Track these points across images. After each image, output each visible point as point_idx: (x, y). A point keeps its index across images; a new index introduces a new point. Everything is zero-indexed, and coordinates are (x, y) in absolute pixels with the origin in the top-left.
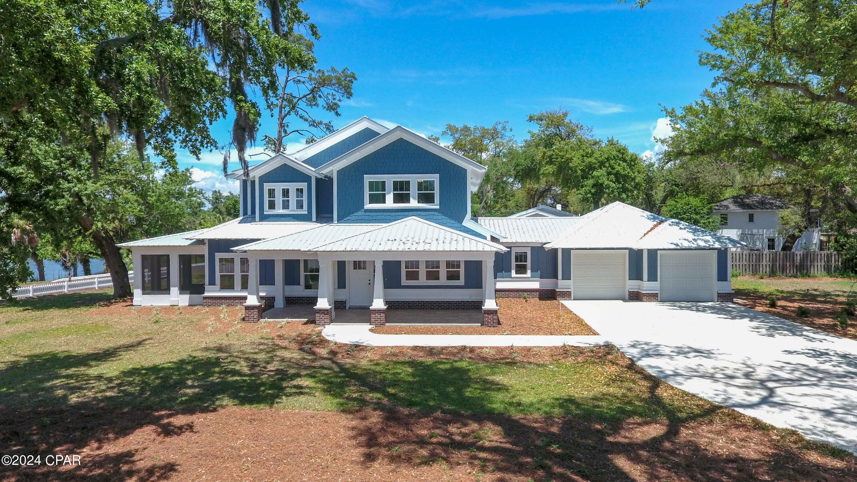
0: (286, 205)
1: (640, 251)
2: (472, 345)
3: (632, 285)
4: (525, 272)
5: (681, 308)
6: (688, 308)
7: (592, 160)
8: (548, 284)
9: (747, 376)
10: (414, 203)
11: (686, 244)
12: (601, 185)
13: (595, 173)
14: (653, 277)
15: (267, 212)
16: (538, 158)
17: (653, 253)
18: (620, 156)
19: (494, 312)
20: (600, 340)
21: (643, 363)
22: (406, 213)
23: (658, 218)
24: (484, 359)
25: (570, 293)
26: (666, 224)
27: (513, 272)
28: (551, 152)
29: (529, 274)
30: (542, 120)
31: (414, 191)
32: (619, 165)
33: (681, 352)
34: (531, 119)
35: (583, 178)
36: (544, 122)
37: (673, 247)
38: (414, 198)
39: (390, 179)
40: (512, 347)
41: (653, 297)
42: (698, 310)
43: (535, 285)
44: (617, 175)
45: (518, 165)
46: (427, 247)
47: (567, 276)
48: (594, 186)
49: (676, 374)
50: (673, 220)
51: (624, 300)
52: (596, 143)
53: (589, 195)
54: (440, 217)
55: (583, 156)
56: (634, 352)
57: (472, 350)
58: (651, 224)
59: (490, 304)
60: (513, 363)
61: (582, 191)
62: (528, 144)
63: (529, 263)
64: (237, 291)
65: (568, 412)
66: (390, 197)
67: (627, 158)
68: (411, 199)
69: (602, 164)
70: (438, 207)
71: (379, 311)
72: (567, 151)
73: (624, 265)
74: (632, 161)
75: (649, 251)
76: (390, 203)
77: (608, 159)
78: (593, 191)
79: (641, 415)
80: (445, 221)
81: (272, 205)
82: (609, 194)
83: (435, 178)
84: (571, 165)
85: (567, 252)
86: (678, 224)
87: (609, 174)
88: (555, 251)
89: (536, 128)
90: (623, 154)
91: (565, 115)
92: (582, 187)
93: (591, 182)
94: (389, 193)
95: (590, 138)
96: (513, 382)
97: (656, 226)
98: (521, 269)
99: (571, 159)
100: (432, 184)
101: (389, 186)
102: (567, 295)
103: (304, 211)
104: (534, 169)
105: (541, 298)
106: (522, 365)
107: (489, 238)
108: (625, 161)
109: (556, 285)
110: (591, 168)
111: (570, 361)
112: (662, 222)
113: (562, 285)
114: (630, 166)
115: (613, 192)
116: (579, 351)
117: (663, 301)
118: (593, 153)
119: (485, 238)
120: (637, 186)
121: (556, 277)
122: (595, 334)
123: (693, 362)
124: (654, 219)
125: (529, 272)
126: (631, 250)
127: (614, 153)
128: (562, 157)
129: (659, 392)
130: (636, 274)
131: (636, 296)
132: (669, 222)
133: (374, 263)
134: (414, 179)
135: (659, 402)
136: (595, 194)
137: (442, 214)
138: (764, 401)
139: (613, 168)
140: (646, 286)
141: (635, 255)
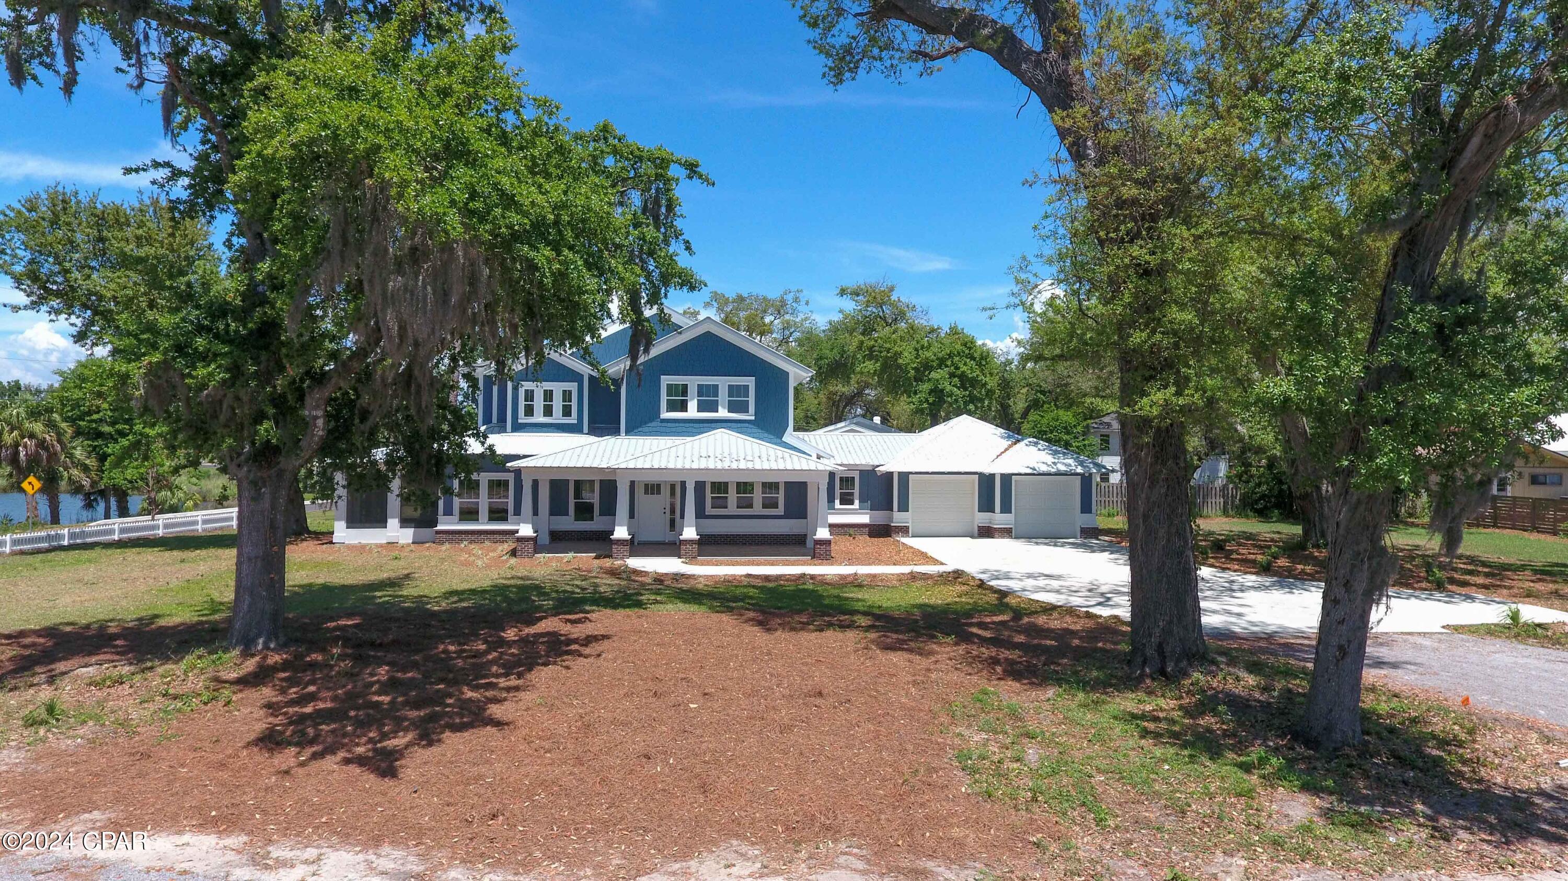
0: (548, 411)
1: (992, 476)
2: (812, 573)
3: (983, 518)
4: (852, 503)
5: (1037, 543)
6: (1046, 544)
7: (929, 354)
8: (880, 517)
9: (1090, 590)
10: (723, 413)
11: (1044, 468)
12: (942, 391)
13: (933, 375)
14: (1006, 509)
15: (522, 419)
16: (853, 348)
17: (1007, 479)
18: (967, 351)
19: (827, 543)
20: (949, 568)
21: (993, 583)
22: (713, 425)
23: (1013, 437)
24: (830, 583)
25: (907, 528)
26: (1022, 444)
27: (837, 502)
28: (872, 343)
29: (857, 504)
30: (858, 295)
31: (723, 396)
32: (965, 364)
33: (1030, 576)
34: (843, 292)
35: (916, 380)
36: (860, 298)
37: (1029, 471)
38: (723, 407)
39: (693, 382)
40: (856, 574)
41: (1007, 533)
42: (1055, 545)
43: (864, 519)
44: (962, 377)
45: (821, 358)
46: (750, 466)
47: (904, 507)
48: (931, 392)
49: (1024, 590)
50: (1031, 440)
51: (972, 537)
52: (933, 331)
53: (925, 405)
54: (755, 430)
55: (916, 350)
56: (982, 576)
57: (813, 577)
58: (1006, 443)
59: (823, 533)
60: (860, 586)
61: (915, 399)
62: (835, 329)
63: (856, 491)
64: (483, 523)
66: (693, 405)
67: (976, 355)
68: (720, 408)
69: (942, 363)
70: (753, 418)
71: (691, 542)
72: (895, 342)
73: (973, 494)
74: (982, 358)
75: (1003, 476)
76: (692, 411)
77: (950, 355)
78: (931, 400)
79: (990, 612)
80: (761, 436)
81: (529, 411)
82: (951, 404)
83: (750, 382)
84: (900, 361)
85: (904, 477)
86: (1036, 444)
87: (952, 375)
88: (890, 475)
89: (849, 305)
90: (970, 348)
91: (892, 289)
92: (915, 393)
93: (926, 387)
94: (692, 399)
95: (925, 323)
96: (866, 596)
97: (1010, 446)
98: (847, 499)
99: (901, 353)
100: (745, 389)
101: (693, 390)
102: (904, 530)
103: (573, 420)
104: (845, 365)
105: (871, 535)
106: (870, 587)
107: (814, 456)
108: (973, 358)
109: (891, 519)
110: (927, 366)
111: (919, 583)
112: (1018, 441)
113: (899, 518)
114: (980, 365)
115: (956, 401)
116: (925, 577)
117: (1017, 538)
118: (930, 345)
119: (811, 456)
120: (990, 393)
121: (890, 509)
122: (942, 564)
123: (1042, 582)
124: (1009, 437)
125: (857, 502)
126: (981, 475)
127: (959, 347)
128: (888, 350)
129: (1007, 600)
130: (986, 505)
131: (986, 532)
132: (1026, 441)
133: (683, 484)
134: (723, 383)
135: (1007, 605)
136: (933, 404)
137: (758, 426)
138: (1100, 604)
139: (957, 368)
140: (999, 519)
141: (986, 481)
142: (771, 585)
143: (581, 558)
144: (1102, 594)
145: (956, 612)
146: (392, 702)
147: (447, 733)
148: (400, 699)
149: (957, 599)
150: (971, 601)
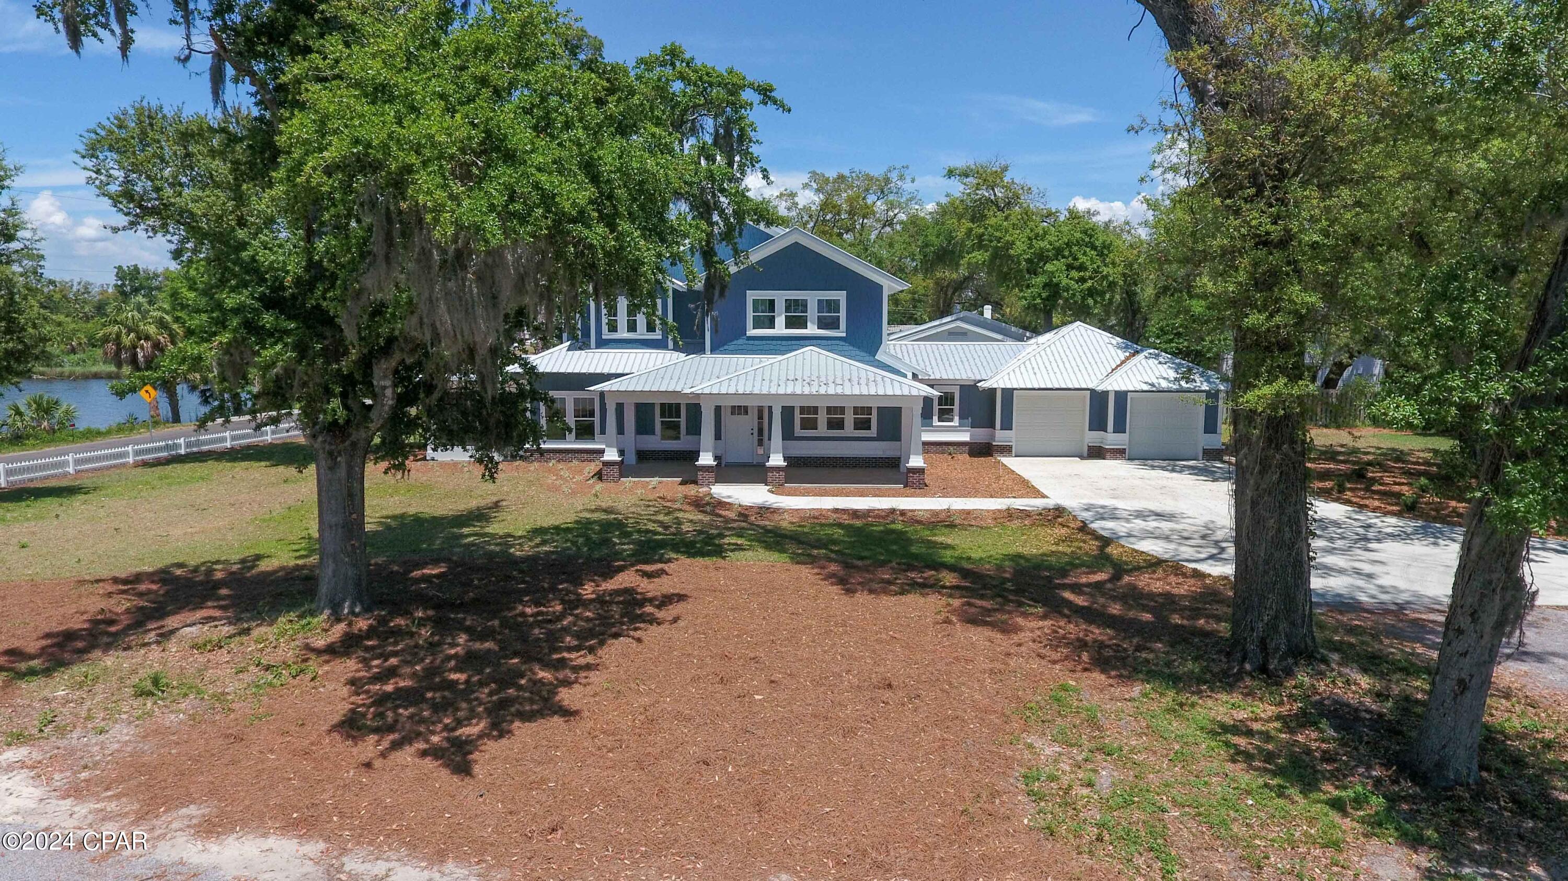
0: (632, 327)
1: (1106, 393)
2: (902, 507)
3: (1093, 438)
4: (951, 420)
5: (1153, 467)
6: (1163, 468)
7: (1044, 243)
8: (981, 434)
9: (1204, 537)
10: (812, 329)
11: (1164, 384)
12: (1057, 285)
13: (1049, 267)
14: (1120, 428)
15: (606, 335)
16: (960, 234)
17: (1121, 396)
18: (1087, 239)
19: (921, 471)
20: (1050, 503)
21: (1095, 526)
22: (803, 342)
23: (1132, 347)
24: (919, 522)
25: (1011, 447)
26: (1141, 357)
27: (935, 418)
28: (982, 230)
29: (956, 422)
30: (967, 176)
31: (812, 312)
32: (1085, 254)
33: (1140, 515)
34: (950, 173)
35: (1028, 272)
36: (970, 179)
37: (1146, 387)
38: (813, 323)
39: (780, 297)
40: (948, 510)
41: (1119, 453)
42: (1173, 471)
43: (965, 437)
45: (927, 245)
46: (839, 390)
47: (1007, 425)
48: (1046, 286)
49: (1130, 535)
50: (1152, 351)
51: (1082, 457)
52: (1050, 214)
53: (1038, 301)
54: (847, 347)
55: (1030, 239)
56: (1086, 515)
57: (903, 513)
58: (1122, 355)
59: (916, 461)
60: (952, 526)
61: (1028, 293)
62: (943, 211)
63: (956, 407)
64: (570, 442)
65: (1018, 564)
66: (780, 321)
67: (1097, 243)
68: (809, 324)
69: (1058, 253)
70: (844, 335)
71: (777, 469)
72: (1007, 231)
73: (1084, 411)
74: (1104, 247)
75: (1117, 393)
76: (780, 328)
77: (1068, 245)
78: (1044, 295)
79: (1088, 567)
80: (853, 353)
81: (613, 328)
82: (1066, 300)
83: (841, 296)
84: (1012, 252)
85: (1008, 393)
86: (1157, 356)
87: (1070, 267)
88: (993, 391)
89: (957, 188)
90: (1091, 236)
91: (1005, 169)
92: (1028, 287)
93: (1040, 280)
94: (780, 315)
95: (1042, 207)
96: (957, 542)
97: (1127, 359)
98: (945, 415)
99: (1013, 243)
100: (837, 302)
101: (780, 306)
102: (1006, 450)
103: (657, 335)
104: (953, 252)
105: (972, 454)
106: (964, 527)
107: (910, 375)
108: (1094, 248)
109: (993, 437)
110: (1043, 257)
111: (1016, 523)
112: (1137, 352)
113: (1001, 437)
114: (1101, 254)
115: (1074, 295)
116: (1025, 514)
117: (1130, 459)
118: (1045, 233)
119: (905, 376)
120: (1112, 285)
121: (992, 425)
122: (1044, 496)
123: (1152, 524)
124: (1127, 347)
125: (956, 418)
126: (1092, 391)
127: (1078, 235)
128: (999, 240)
129: (1109, 550)
130: (1098, 423)
131: (1096, 453)
132: (1145, 353)
133: (770, 408)
134: (812, 298)
135: (1108, 558)
136: (1047, 299)
137: (851, 344)
138: (1212, 557)
139: (1075, 259)
140: (1111, 439)
141: (1098, 399)
142: (858, 523)
143: (667, 483)
144: (1216, 543)
145: (1050, 568)
146: (468, 681)
147: (517, 724)
148: (474, 678)
149: (1054, 548)
150: (1069, 550)
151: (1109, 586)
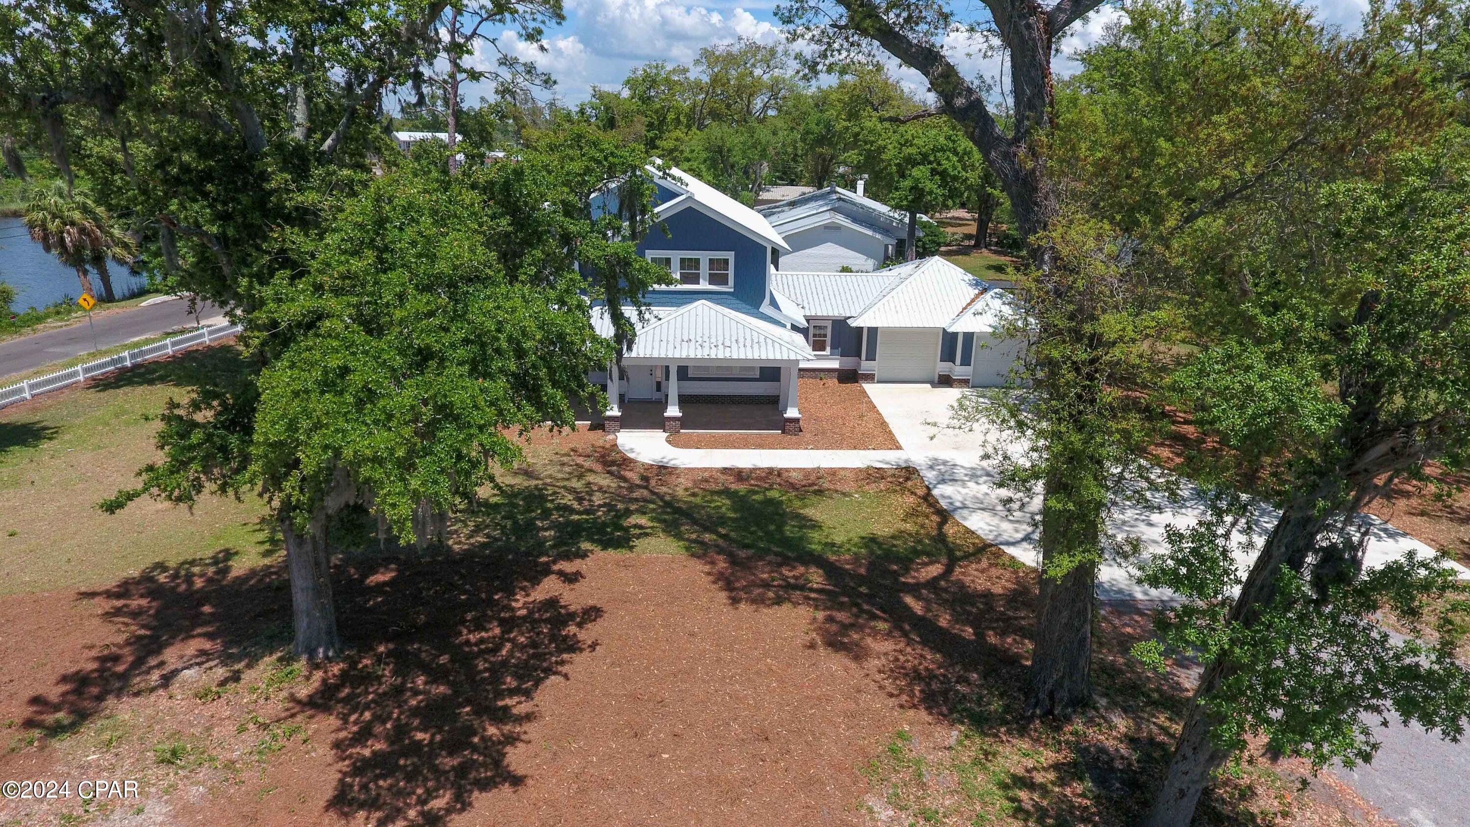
1: (955, 335)
2: (779, 465)
3: (943, 367)
4: (824, 349)
7: (912, 150)
8: (849, 362)
10: (704, 285)
12: (922, 189)
13: (915, 172)
14: (966, 362)
17: (969, 337)
18: (951, 145)
19: (797, 420)
20: (903, 457)
21: (937, 492)
22: (695, 296)
23: (981, 285)
24: (793, 486)
25: (874, 375)
26: (988, 295)
29: (828, 351)
31: (704, 269)
32: (948, 159)
37: (989, 330)
38: (705, 280)
39: (676, 256)
40: (820, 468)
41: (964, 383)
43: (835, 364)
46: (728, 353)
47: (871, 357)
48: (911, 189)
50: (997, 290)
51: (933, 384)
53: (904, 203)
54: (735, 301)
55: (900, 143)
56: (930, 476)
57: (780, 472)
58: (973, 292)
59: (793, 412)
60: (820, 492)
63: (828, 339)
66: (675, 277)
68: (701, 281)
69: (924, 159)
70: (732, 290)
71: (674, 419)
73: (937, 344)
75: (965, 335)
77: (934, 150)
78: (910, 198)
80: (740, 306)
82: (930, 202)
83: (730, 256)
84: (883, 156)
85: (873, 332)
86: (1001, 296)
87: (934, 172)
88: (860, 328)
90: (954, 142)
92: (896, 189)
93: (907, 183)
94: (675, 272)
96: (823, 517)
97: (977, 296)
98: (819, 346)
99: (885, 147)
100: (726, 261)
101: (675, 264)
102: (870, 378)
105: (840, 380)
106: (830, 494)
107: (789, 326)
108: (956, 153)
109: (859, 364)
110: (911, 162)
111: (873, 488)
112: (985, 291)
113: (866, 366)
114: (962, 160)
116: (881, 474)
117: (974, 387)
119: (784, 326)
122: (898, 447)
124: (976, 285)
125: (828, 349)
126: (945, 332)
129: (946, 528)
130: (948, 355)
131: (945, 381)
132: (992, 293)
134: (704, 257)
135: (944, 541)
137: (738, 299)
138: (1026, 538)
139: (939, 164)
140: (958, 371)
141: (949, 339)
142: (742, 488)
145: (897, 557)
146: (431, 742)
147: (476, 793)
148: (438, 738)
149: (902, 526)
150: (914, 528)
151: (943, 583)
